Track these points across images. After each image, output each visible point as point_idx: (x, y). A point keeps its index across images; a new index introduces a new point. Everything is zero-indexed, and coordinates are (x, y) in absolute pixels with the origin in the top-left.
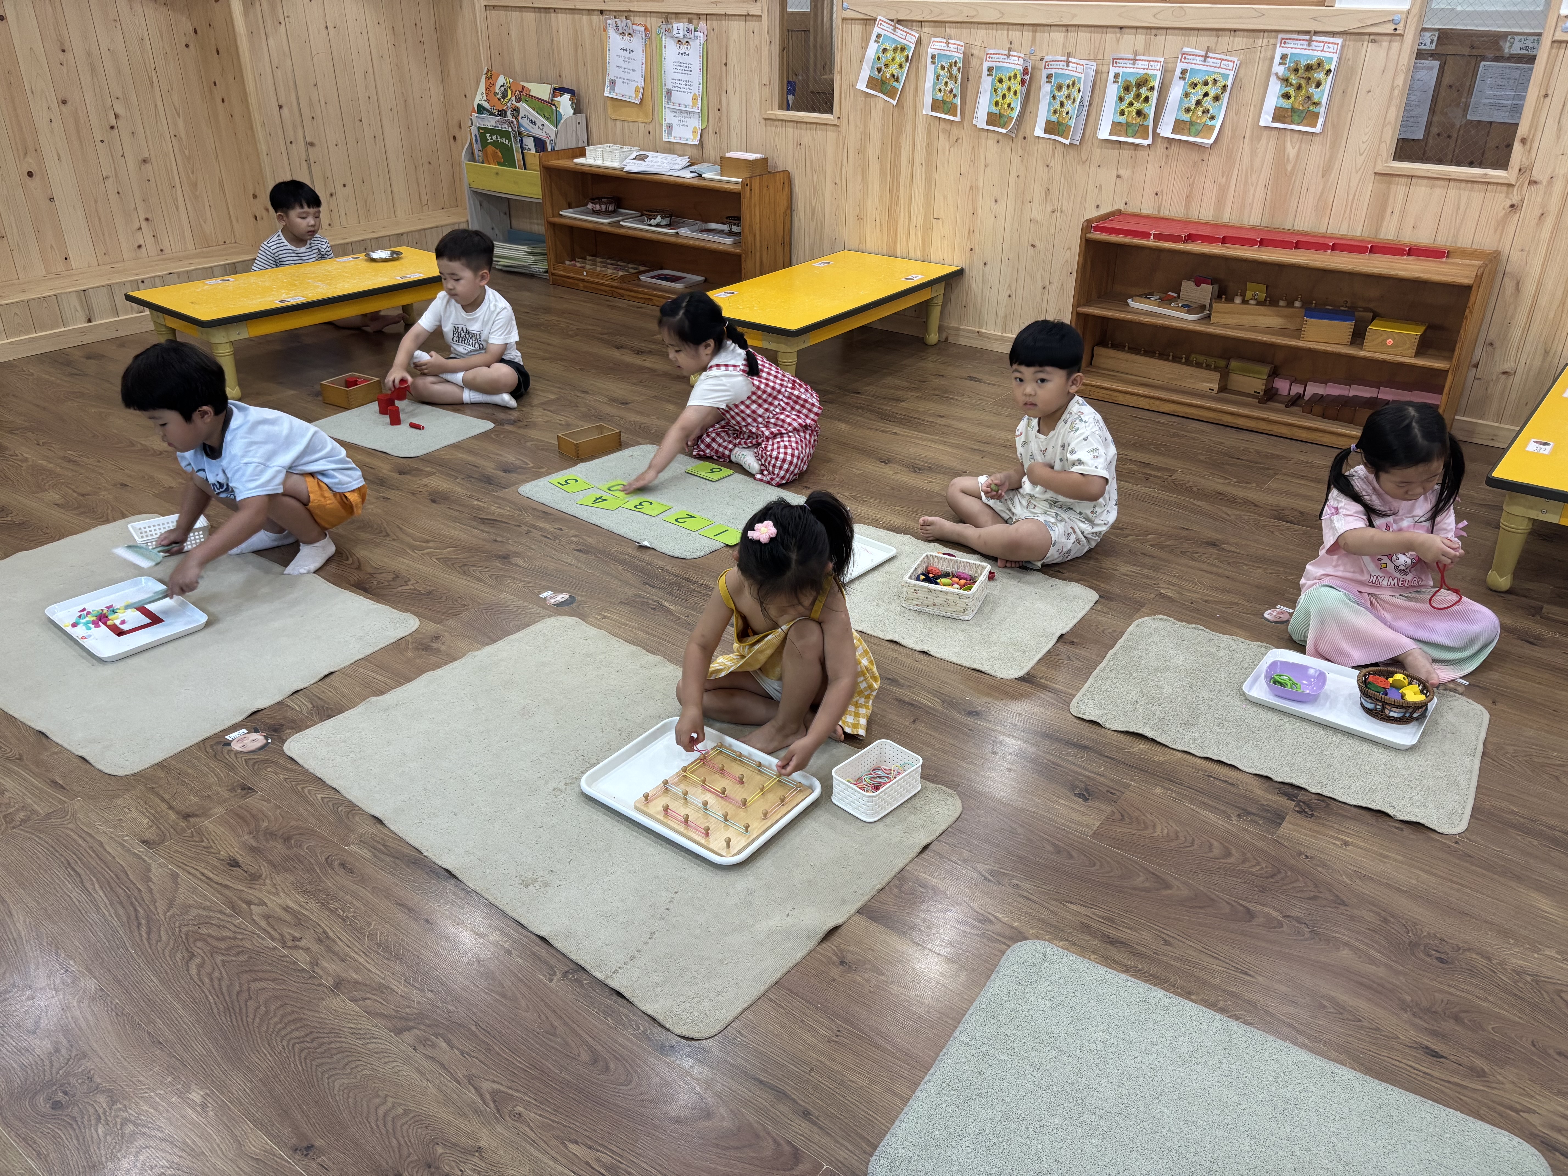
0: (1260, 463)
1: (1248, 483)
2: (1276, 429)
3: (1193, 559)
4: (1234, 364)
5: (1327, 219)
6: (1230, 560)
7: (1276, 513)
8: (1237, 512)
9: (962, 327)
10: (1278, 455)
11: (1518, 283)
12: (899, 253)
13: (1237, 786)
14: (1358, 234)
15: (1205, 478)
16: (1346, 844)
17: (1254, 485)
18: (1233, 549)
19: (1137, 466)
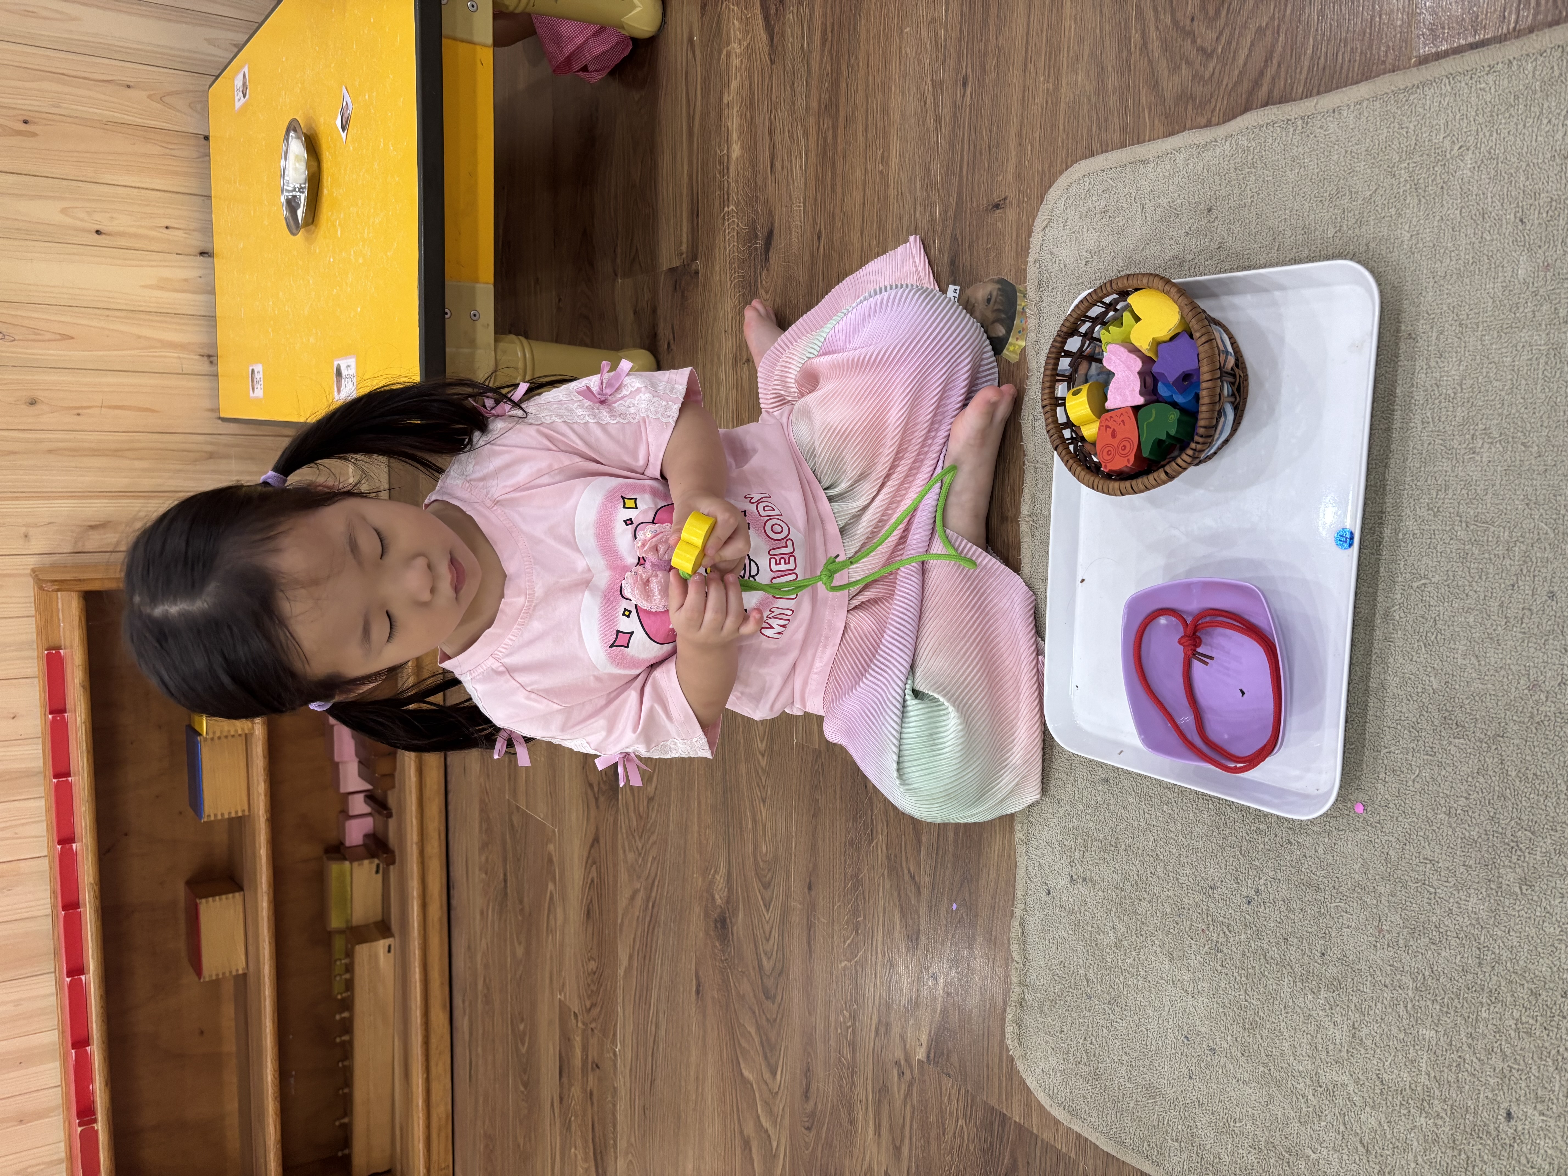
0: (504, 843)
1: (550, 861)
2: (434, 824)
3: (782, 972)
4: (336, 922)
6: (756, 885)
7: (602, 799)
8: (623, 876)
10: (482, 811)
15: (562, 945)
17: (551, 847)
18: (720, 880)
19: (571, 1085)
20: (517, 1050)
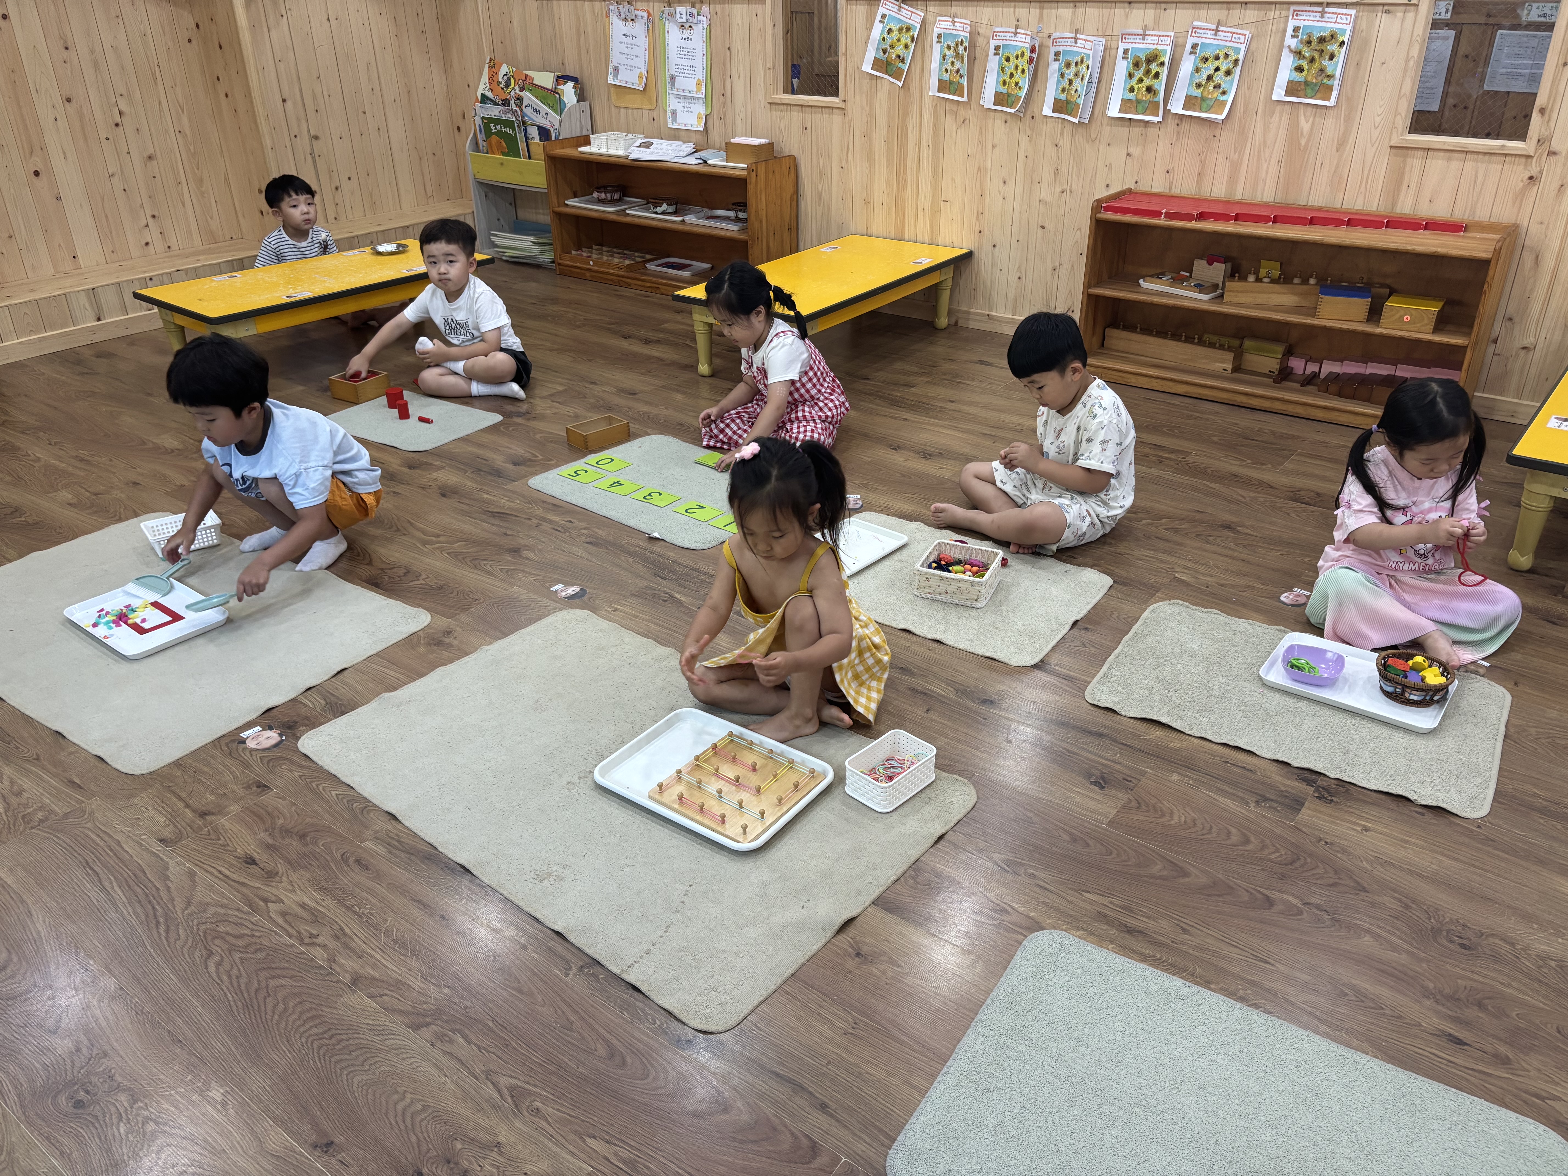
0: (1275, 444)
1: (1263, 464)
2: (1291, 409)
3: (1208, 542)
4: (1248, 343)
5: (1342, 194)
6: (1245, 543)
7: (1292, 494)
8: (1252, 494)
9: (972, 310)
10: (1294, 436)
11: (1537, 257)
12: (907, 237)
13: (1255, 772)
14: (1374, 209)
15: (1220, 460)
16: (1366, 829)
17: (1270, 466)
18: (1248, 531)
19: (1150, 448)
20: (1165, 426)
